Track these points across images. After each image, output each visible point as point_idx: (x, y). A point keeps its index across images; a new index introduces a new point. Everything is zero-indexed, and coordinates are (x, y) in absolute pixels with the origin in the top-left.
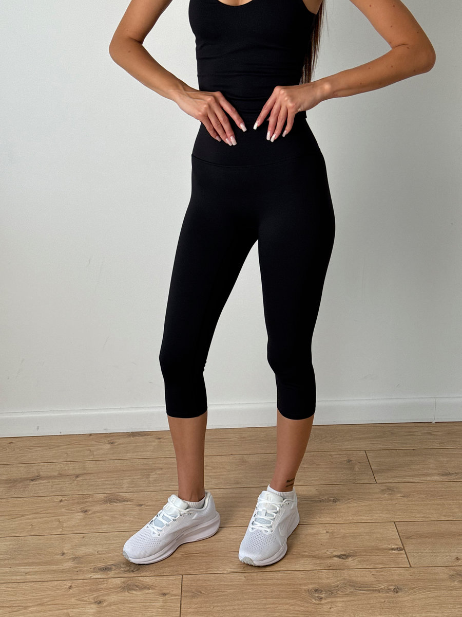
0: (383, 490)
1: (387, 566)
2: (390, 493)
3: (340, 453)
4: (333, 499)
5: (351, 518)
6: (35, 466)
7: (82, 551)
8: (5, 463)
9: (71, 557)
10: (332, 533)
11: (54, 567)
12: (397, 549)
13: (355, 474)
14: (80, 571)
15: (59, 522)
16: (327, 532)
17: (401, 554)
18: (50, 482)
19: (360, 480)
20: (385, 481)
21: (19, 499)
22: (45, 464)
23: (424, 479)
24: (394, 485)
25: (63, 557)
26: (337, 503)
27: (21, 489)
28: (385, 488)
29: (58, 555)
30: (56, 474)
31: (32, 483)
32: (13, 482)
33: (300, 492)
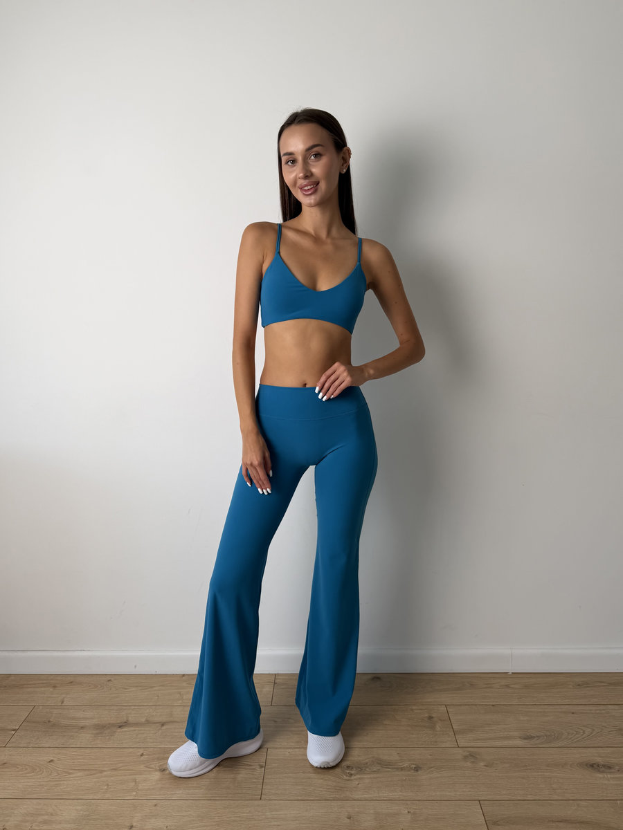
0: (465, 756)
2: (473, 760)
3: (421, 707)
4: (414, 766)
5: (434, 794)
6: (125, 709)
7: (151, 824)
8: (99, 704)
10: (414, 813)
13: (436, 734)
15: (136, 782)
16: (409, 812)
18: (135, 730)
19: (441, 742)
20: (466, 745)
21: (102, 750)
22: (136, 707)
23: (506, 743)
24: (476, 750)
26: (419, 772)
27: (107, 737)
28: (466, 754)
30: (143, 720)
31: (119, 730)
32: (101, 728)
33: (382, 757)
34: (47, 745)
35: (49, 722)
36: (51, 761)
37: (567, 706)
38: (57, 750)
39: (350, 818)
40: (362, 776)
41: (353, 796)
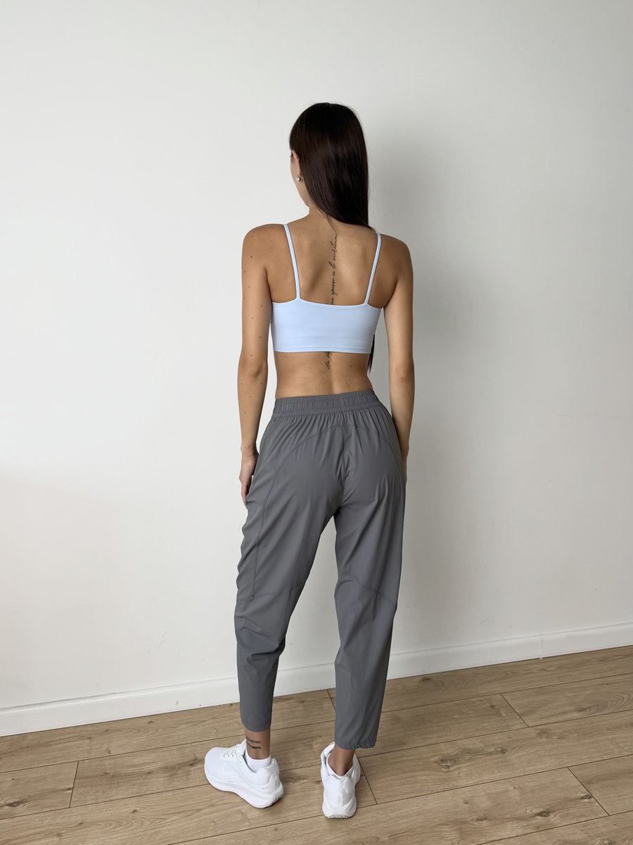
0: (538, 734)
1: (589, 818)
2: (546, 736)
3: (480, 698)
4: (499, 749)
5: (528, 769)
8: (153, 747)
10: (520, 788)
12: (586, 797)
13: (505, 720)
16: (515, 788)
17: (593, 802)
19: (513, 725)
20: (534, 724)
21: (186, 790)
23: (566, 717)
24: (544, 727)
26: (507, 753)
28: (538, 731)
31: (193, 768)
32: (171, 770)
33: (467, 747)
34: (120, 797)
35: (106, 774)
36: (135, 811)
37: (601, 679)
38: (136, 799)
39: (466, 803)
40: (458, 766)
41: (460, 784)
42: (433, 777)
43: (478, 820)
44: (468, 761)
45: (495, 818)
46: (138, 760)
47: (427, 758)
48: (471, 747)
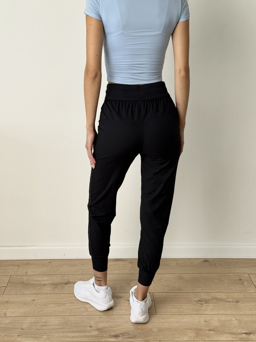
3: (234, 274)
4: (235, 301)
5: (248, 312)
6: (65, 276)
7: (101, 325)
8: (49, 274)
9: (96, 328)
10: (239, 320)
11: (87, 334)
14: (102, 336)
15: (85, 308)
16: (236, 319)
19: (248, 290)
21: (60, 295)
22: (71, 275)
25: (91, 328)
26: (239, 303)
27: (61, 289)
29: (88, 327)
31: (66, 286)
32: (55, 285)
33: (216, 296)
34: (28, 293)
35: (23, 282)
36: (34, 300)
38: (34, 295)
39: (206, 322)
40: (208, 305)
41: (205, 313)
42: (191, 307)
43: (209, 330)
44: (214, 303)
45: (219, 331)
46: (40, 279)
47: (192, 298)
48: (219, 297)
